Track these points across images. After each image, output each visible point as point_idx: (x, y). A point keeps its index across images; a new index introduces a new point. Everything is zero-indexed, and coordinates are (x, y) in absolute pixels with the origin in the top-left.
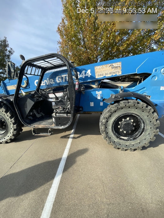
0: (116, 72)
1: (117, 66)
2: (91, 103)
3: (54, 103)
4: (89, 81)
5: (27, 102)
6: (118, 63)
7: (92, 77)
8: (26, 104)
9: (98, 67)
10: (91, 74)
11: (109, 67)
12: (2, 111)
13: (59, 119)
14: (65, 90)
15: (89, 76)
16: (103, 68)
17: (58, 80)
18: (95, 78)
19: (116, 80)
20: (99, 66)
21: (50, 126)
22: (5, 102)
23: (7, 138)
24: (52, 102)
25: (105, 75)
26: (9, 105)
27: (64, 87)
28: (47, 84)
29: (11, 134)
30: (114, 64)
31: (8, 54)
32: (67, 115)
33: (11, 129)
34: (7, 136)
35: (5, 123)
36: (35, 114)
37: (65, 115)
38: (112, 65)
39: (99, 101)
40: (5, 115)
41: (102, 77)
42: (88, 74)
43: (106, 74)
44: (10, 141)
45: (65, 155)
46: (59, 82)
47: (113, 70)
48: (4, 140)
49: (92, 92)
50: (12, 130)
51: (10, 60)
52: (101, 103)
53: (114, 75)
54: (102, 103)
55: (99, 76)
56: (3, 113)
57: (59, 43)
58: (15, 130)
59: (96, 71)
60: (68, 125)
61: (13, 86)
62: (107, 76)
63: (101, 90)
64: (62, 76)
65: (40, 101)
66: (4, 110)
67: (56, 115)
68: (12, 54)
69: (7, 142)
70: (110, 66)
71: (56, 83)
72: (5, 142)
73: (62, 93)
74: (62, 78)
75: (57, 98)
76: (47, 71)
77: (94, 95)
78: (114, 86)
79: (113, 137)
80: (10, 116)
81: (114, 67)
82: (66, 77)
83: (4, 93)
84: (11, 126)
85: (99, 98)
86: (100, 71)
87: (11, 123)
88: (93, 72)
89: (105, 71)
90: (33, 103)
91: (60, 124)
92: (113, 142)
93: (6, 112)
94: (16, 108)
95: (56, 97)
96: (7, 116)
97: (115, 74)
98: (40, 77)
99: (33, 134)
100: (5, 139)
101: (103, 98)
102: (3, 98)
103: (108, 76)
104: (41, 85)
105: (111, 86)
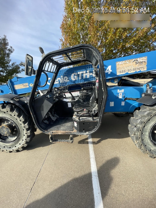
0: (140, 68)
1: (141, 61)
2: (111, 102)
3: (70, 103)
4: (109, 78)
5: (44, 104)
6: (144, 58)
7: (112, 74)
8: (43, 106)
9: (120, 63)
10: (111, 71)
11: (132, 63)
12: (14, 115)
13: (84, 124)
14: (82, 88)
15: (109, 73)
16: (126, 64)
17: (73, 77)
18: (116, 75)
19: (136, 76)
20: (122, 62)
21: (71, 132)
22: (17, 104)
23: (19, 146)
24: (68, 103)
25: (127, 72)
26: (22, 108)
27: (81, 86)
28: (61, 82)
29: (24, 141)
30: (138, 59)
31: (8, 53)
32: (93, 119)
33: (24, 135)
34: (19, 144)
35: (16, 128)
36: (50, 117)
37: (90, 119)
38: (136, 60)
39: (121, 100)
40: (17, 119)
41: (124, 73)
42: (108, 70)
43: (128, 70)
44: (22, 149)
45: (94, 169)
46: (74, 80)
47: (137, 66)
48: (15, 149)
49: (112, 91)
50: (25, 137)
51: (10, 58)
52: (122, 103)
53: (137, 71)
54: (124, 103)
55: (120, 72)
56: (14, 118)
57: (61, 40)
58: (28, 137)
59: (118, 67)
60: (94, 131)
61: (21, 84)
62: (129, 72)
63: (122, 88)
64: (78, 73)
65: (57, 102)
66: (17, 114)
67: (79, 119)
68: (12, 52)
69: (18, 151)
70: (133, 61)
71: (71, 81)
72: (16, 151)
73: (79, 92)
74: (78, 75)
75: (73, 98)
76: (63, 68)
77: (115, 94)
78: (136, 84)
79: (149, 145)
80: (23, 120)
81: (138, 62)
82: (82, 74)
83: (11, 92)
84: (24, 132)
85: (120, 97)
86: (123, 67)
87: (24, 128)
88: (114, 68)
89: (128, 66)
90: (51, 105)
91: (84, 130)
92: (149, 150)
93: (19, 116)
94: (32, 111)
95: (73, 96)
96: (20, 121)
97: (139, 70)
98: (55, 74)
99: (51, 141)
100: (15, 147)
101: (125, 98)
102: (14, 100)
103: (131, 72)
104: (55, 83)
105: (133, 84)
